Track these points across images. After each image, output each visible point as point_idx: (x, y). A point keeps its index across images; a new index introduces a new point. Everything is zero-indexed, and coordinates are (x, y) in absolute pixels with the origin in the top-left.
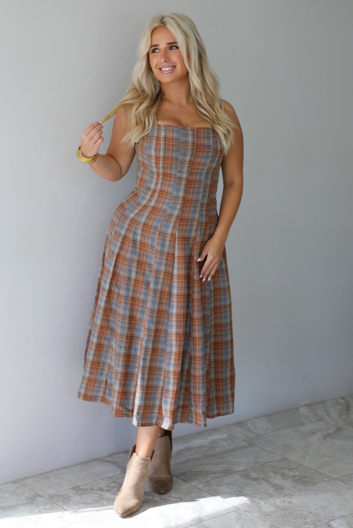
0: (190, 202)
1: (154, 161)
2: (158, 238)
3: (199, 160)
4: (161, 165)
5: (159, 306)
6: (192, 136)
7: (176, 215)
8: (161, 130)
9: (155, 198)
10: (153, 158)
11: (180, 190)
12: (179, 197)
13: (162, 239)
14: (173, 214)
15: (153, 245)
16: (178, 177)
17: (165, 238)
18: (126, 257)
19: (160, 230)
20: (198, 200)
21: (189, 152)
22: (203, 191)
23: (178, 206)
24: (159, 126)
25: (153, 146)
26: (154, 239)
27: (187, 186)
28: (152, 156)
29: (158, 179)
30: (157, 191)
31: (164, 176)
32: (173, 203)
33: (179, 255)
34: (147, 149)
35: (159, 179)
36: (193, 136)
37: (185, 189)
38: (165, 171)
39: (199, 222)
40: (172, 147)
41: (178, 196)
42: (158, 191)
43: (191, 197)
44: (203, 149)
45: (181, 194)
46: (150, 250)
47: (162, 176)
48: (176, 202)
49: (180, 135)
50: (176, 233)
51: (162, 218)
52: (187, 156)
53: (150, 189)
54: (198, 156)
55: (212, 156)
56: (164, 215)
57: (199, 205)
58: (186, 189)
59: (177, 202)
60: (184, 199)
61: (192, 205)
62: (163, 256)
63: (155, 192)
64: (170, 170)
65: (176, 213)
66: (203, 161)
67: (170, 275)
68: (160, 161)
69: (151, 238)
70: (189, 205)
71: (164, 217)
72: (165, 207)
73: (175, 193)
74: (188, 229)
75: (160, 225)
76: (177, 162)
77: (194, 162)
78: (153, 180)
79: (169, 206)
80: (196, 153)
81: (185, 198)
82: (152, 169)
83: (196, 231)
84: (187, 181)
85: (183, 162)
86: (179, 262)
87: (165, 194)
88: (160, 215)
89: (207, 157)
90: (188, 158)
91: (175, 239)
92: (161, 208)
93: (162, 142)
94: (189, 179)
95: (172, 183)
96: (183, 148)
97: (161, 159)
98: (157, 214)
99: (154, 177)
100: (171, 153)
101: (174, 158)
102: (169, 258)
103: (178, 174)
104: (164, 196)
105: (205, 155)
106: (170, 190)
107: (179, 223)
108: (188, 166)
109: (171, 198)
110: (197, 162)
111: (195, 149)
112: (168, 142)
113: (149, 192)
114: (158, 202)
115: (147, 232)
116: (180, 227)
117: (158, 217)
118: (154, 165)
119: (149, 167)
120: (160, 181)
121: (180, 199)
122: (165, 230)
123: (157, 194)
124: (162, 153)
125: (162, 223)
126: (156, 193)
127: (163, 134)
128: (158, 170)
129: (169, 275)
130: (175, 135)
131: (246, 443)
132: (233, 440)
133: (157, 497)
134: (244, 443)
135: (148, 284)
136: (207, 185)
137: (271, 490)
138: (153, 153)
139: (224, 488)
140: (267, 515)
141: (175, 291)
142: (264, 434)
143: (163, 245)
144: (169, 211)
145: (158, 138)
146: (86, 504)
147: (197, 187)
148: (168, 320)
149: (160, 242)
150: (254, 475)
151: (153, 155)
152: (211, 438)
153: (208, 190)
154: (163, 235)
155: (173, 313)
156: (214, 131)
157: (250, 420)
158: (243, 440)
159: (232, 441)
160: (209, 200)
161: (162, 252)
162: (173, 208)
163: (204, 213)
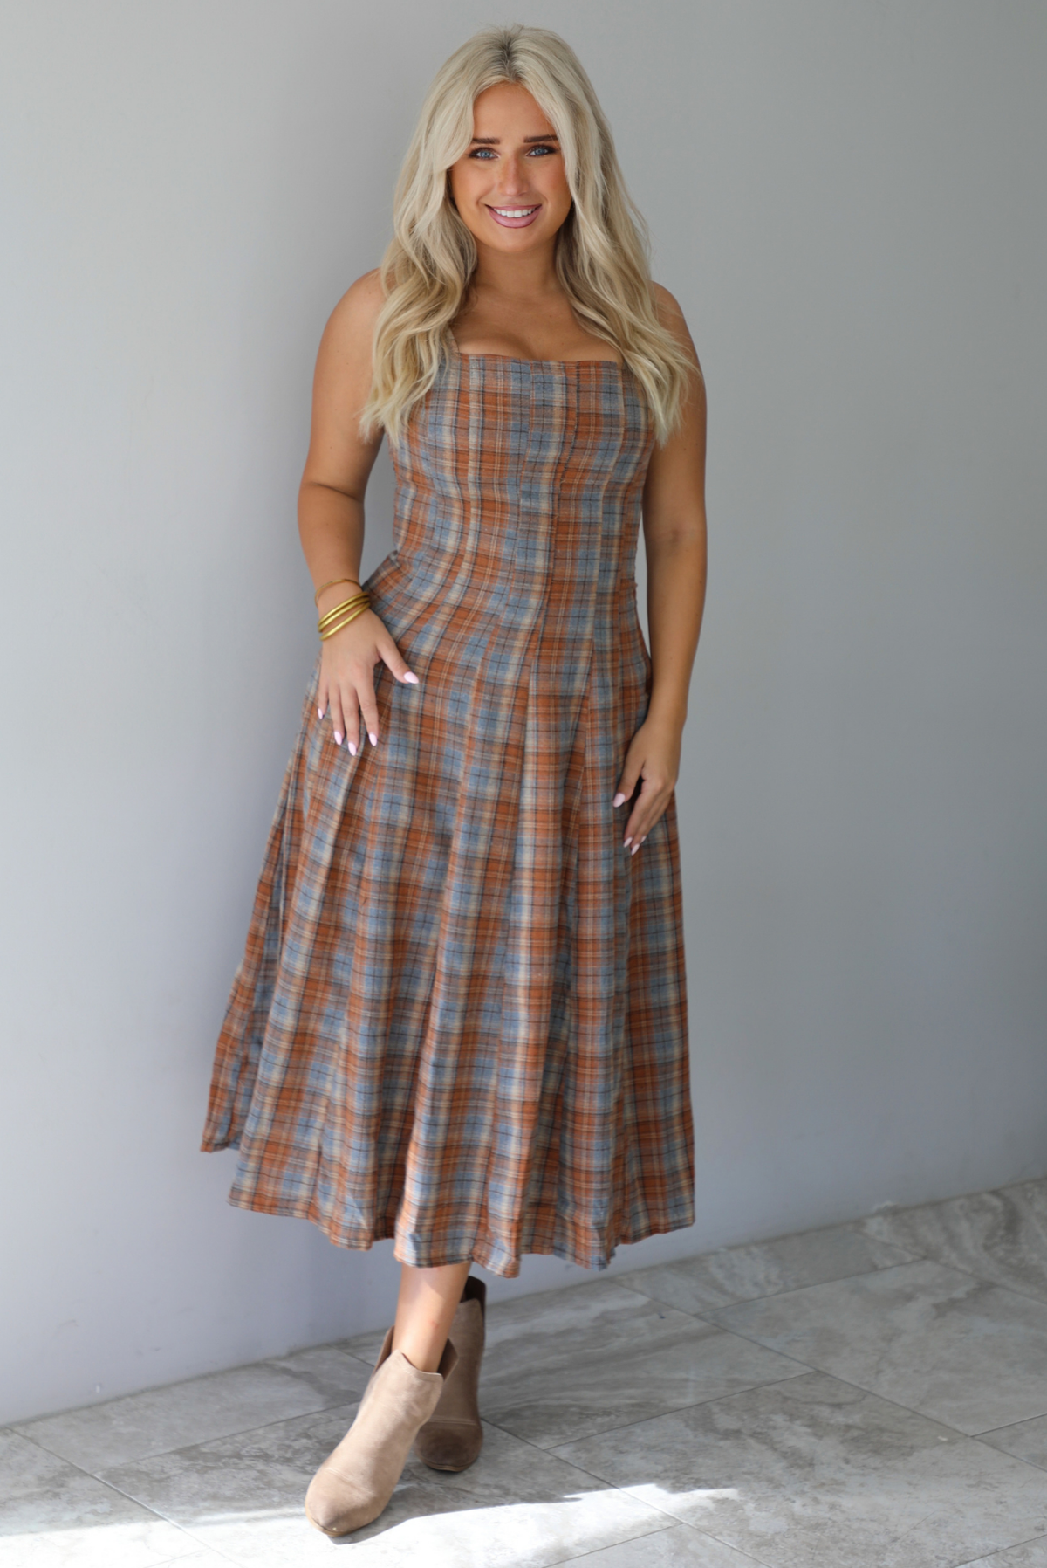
0: (566, 587)
1: (448, 464)
2: (476, 699)
3: (584, 460)
4: (471, 475)
5: (481, 905)
6: (562, 388)
7: (527, 628)
8: (468, 371)
9: (462, 577)
10: (448, 455)
11: (534, 549)
12: (534, 572)
13: (488, 701)
14: (520, 625)
15: (460, 720)
16: (525, 510)
17: (495, 699)
18: (379, 761)
19: (481, 676)
20: (591, 583)
21: (556, 437)
22: (602, 554)
23: (534, 601)
24: (464, 358)
25: (448, 418)
26: (462, 702)
27: (553, 539)
28: (443, 450)
29: (464, 517)
30: (466, 555)
31: (482, 509)
32: (516, 589)
33: (537, 748)
34: (430, 428)
35: (469, 519)
36: (567, 388)
37: (550, 547)
38: (485, 492)
39: (595, 648)
40: (505, 420)
41: (531, 570)
42: (468, 557)
43: (568, 572)
44: (596, 425)
45: (540, 563)
46: (452, 737)
47: (478, 508)
48: (527, 586)
49: (527, 385)
50: (528, 684)
51: (486, 638)
52: (548, 446)
53: (444, 551)
54: (582, 448)
55: (623, 446)
56: (491, 628)
57: (593, 596)
58: (553, 546)
59: (530, 588)
60: (550, 579)
61: (575, 596)
62: (493, 753)
63: (458, 560)
64: (500, 490)
65: (527, 620)
66: (596, 462)
67: (511, 809)
68: (468, 463)
69: (454, 700)
70: (564, 596)
71: (493, 635)
72: (492, 603)
73: (519, 560)
74: (563, 670)
75: (480, 660)
76: (521, 466)
77: (569, 466)
78: (450, 524)
79: (504, 601)
80: (575, 438)
81: (553, 576)
82: (445, 490)
83: (589, 674)
84: (552, 522)
85: (537, 465)
86: (537, 771)
87: (491, 564)
88: (480, 630)
89: (608, 451)
90: (552, 454)
91: (527, 700)
92: (481, 607)
93: (473, 406)
94: (559, 518)
95: (509, 530)
96: (538, 424)
97: (472, 455)
98: (469, 628)
99: (451, 514)
100: (503, 438)
101: (510, 452)
102: (511, 759)
103: (524, 503)
104: (489, 571)
105: (602, 443)
106: (505, 550)
107: (538, 651)
108: (550, 479)
109: (510, 577)
110: (579, 465)
111: (573, 426)
112: (490, 404)
113: (440, 560)
114: (470, 590)
115: (442, 683)
116: (541, 664)
117: (472, 636)
118: (449, 476)
119: (436, 482)
120: (473, 524)
121: (538, 579)
122: (495, 674)
123: (465, 566)
124: (473, 439)
125: (486, 653)
126: (464, 563)
127: (475, 381)
128: (464, 492)
129: (508, 810)
130: (513, 386)
131: (704, 1324)
132: (664, 1314)
133: (433, 1485)
134: (696, 1325)
135: (445, 840)
136: (613, 537)
137: (777, 1468)
138: (447, 439)
139: (634, 1460)
140: (764, 1542)
141: (526, 858)
142: (760, 1298)
143: (491, 720)
144: (505, 617)
145: (462, 395)
146: (219, 1501)
147: (584, 542)
148: (507, 945)
149: (482, 710)
150: (725, 1421)
151: (448, 447)
152: (596, 1308)
153: (615, 550)
154: (491, 688)
155: (520, 922)
156: (628, 374)
157: (716, 1253)
158: (696, 1315)
159: (662, 1318)
160: (619, 583)
161: (488, 742)
162: (518, 607)
163: (608, 621)
